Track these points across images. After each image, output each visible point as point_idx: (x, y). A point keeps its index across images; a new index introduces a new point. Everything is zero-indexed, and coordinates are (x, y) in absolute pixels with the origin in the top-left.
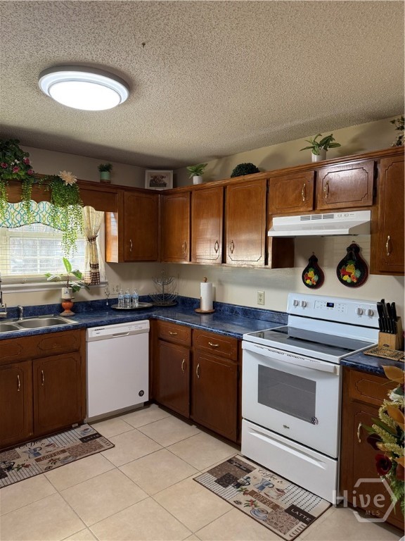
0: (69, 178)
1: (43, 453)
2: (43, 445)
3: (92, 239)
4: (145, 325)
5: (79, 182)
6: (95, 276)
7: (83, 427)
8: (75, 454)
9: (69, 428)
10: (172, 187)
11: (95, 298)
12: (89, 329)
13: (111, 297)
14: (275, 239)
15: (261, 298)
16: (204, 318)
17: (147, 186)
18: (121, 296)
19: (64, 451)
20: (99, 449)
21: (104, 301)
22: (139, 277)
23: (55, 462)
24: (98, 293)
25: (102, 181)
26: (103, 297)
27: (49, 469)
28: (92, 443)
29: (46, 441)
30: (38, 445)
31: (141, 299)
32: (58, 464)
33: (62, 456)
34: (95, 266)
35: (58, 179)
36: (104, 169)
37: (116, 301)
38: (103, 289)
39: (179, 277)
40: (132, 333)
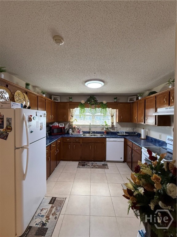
0: (105, 102)
1: (94, 164)
2: (95, 163)
3: (112, 116)
4: (123, 140)
5: (107, 103)
6: (113, 126)
7: (105, 162)
8: (100, 167)
9: (102, 161)
10: (136, 100)
11: (114, 131)
12: (107, 138)
13: (118, 131)
14: (158, 116)
15: (160, 136)
16: (142, 140)
17: (128, 102)
18: (120, 131)
19: (97, 166)
20: (105, 168)
21: (116, 132)
22: (127, 126)
23: (94, 167)
24: (114, 130)
25: (115, 102)
26: (116, 131)
27: (92, 168)
28: (105, 166)
29: (96, 162)
30: (94, 162)
31: (126, 133)
32: (95, 168)
33: (96, 166)
34: (113, 123)
35: (102, 103)
36: (115, 99)
37: (118, 132)
38: (116, 129)
39: (139, 127)
40: (118, 141)
